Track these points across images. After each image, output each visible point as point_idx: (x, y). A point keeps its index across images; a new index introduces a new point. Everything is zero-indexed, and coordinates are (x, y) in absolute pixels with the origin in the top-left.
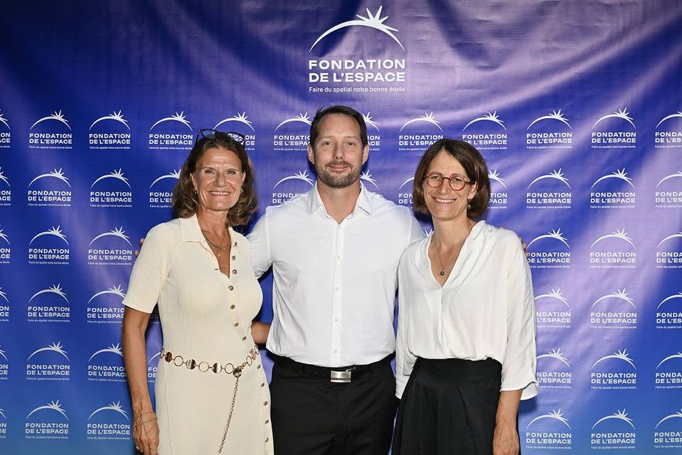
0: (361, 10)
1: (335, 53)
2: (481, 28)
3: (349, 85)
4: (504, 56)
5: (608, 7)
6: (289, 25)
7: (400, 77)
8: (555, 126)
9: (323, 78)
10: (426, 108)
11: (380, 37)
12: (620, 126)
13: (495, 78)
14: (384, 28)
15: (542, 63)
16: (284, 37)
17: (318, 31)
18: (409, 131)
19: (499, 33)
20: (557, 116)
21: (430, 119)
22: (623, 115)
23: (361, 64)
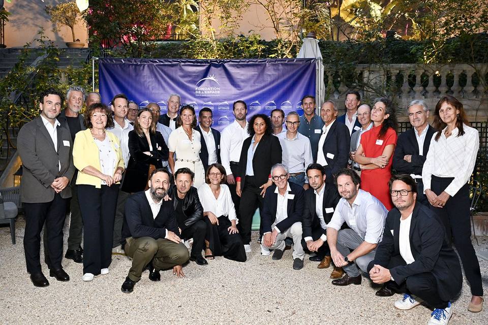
0: (208, 75)
1: (202, 86)
2: (238, 80)
3: (206, 94)
4: (245, 87)
5: (270, 75)
6: (190, 79)
7: (219, 92)
8: (257, 104)
9: (200, 92)
10: (225, 100)
11: (213, 82)
12: (272, 104)
13: (242, 92)
14: (215, 80)
15: (253, 89)
16: (190, 82)
17: (197, 80)
18: (220, 106)
19: (243, 81)
20: (257, 102)
21: (226, 103)
22: (273, 102)
23: (209, 89)
